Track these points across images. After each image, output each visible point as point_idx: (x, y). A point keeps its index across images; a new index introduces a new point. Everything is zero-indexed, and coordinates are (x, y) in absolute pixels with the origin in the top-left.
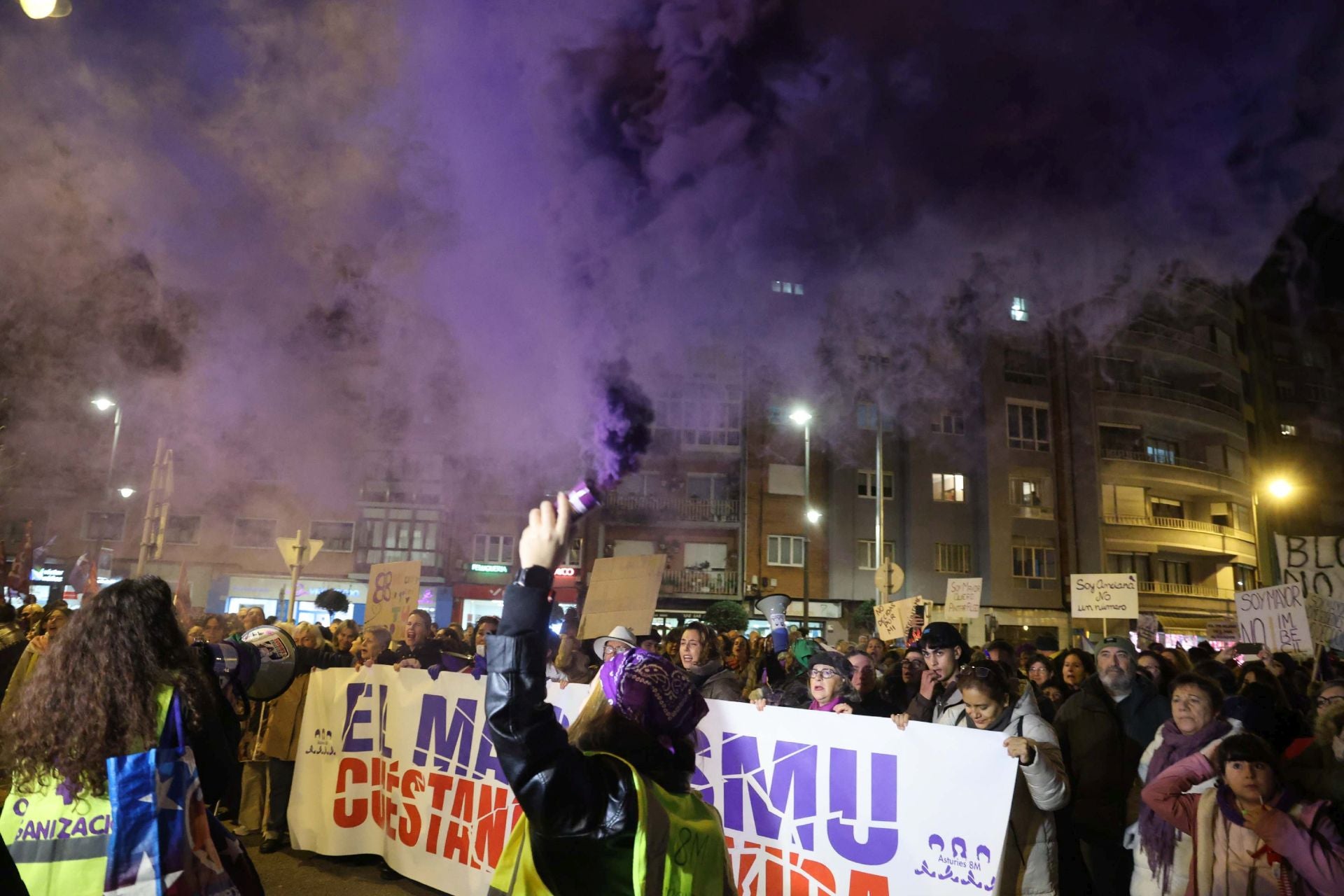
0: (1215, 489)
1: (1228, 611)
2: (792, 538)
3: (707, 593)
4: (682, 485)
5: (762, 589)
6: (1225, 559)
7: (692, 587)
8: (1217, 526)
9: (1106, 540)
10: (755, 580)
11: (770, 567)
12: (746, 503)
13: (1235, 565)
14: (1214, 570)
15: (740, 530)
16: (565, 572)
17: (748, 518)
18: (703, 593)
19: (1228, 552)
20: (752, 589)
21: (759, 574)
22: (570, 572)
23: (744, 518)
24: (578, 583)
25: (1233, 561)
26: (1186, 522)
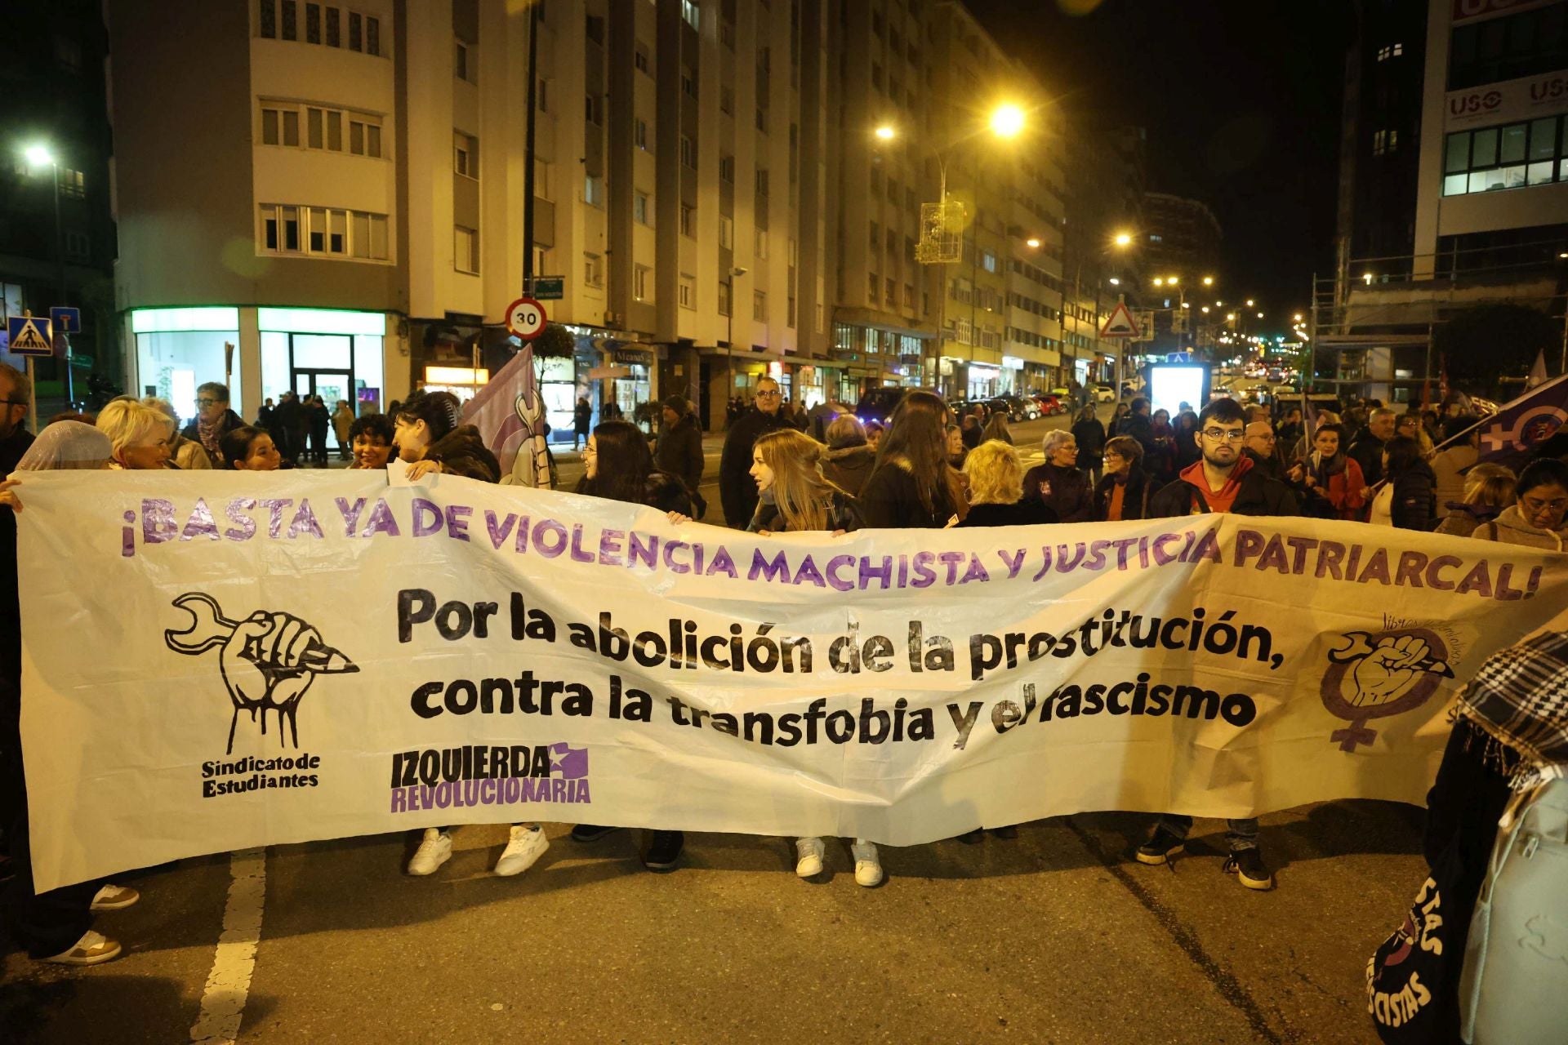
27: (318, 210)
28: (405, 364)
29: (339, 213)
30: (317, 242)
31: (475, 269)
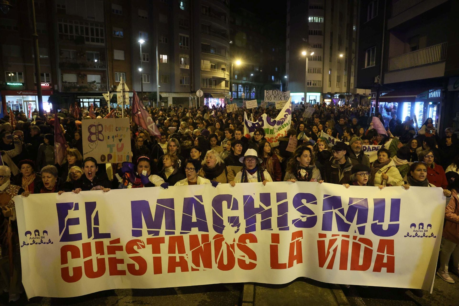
0: (223, 61)
1: (224, 92)
2: (121, 73)
3: (98, 91)
4: (85, 55)
5: (114, 89)
6: (224, 79)
7: (93, 89)
8: (223, 71)
9: (202, 75)
10: (112, 87)
11: (116, 82)
12: (108, 63)
13: (225, 81)
14: (221, 82)
15: (107, 70)
16: (46, 85)
17: (109, 67)
18: (96, 91)
19: (225, 78)
20: (112, 89)
21: (113, 85)
22: (48, 85)
23: (108, 67)
24: (51, 88)
25: (225, 80)
26: (216, 69)
27: (314, 81)
28: (322, 99)
29: (316, 81)
30: (313, 85)
31: (330, 86)
